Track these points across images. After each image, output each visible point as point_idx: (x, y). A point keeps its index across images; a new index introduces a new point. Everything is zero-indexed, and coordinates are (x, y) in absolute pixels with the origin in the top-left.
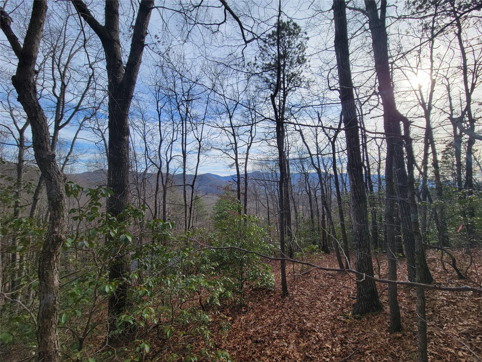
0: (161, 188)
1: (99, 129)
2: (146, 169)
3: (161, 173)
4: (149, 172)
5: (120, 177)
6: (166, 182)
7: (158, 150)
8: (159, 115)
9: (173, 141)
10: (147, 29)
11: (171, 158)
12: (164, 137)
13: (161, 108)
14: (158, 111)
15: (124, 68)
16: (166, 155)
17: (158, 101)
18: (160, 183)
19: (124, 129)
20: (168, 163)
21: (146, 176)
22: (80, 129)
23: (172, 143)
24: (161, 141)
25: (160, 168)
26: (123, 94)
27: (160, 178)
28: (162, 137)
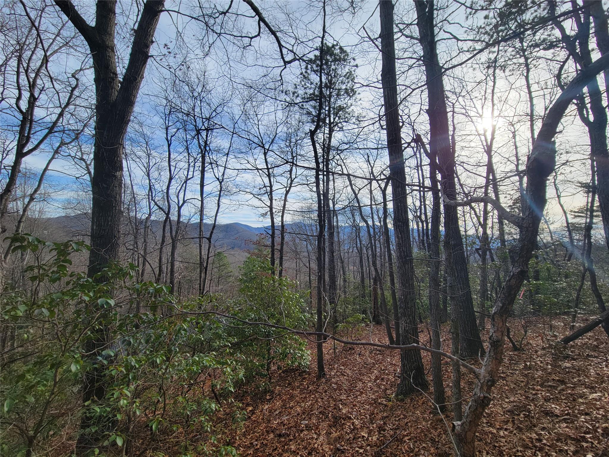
0: (169, 240)
1: (82, 159)
2: (150, 215)
3: (170, 220)
4: (153, 218)
5: (107, 225)
6: (177, 232)
7: (165, 191)
8: (169, 146)
9: (187, 179)
10: (152, 36)
11: (184, 202)
12: (175, 173)
13: (172, 137)
14: (167, 139)
15: (120, 82)
16: (178, 197)
17: (168, 127)
18: (168, 234)
19: (116, 163)
20: (180, 208)
21: (149, 223)
22: (53, 158)
23: (186, 182)
24: (171, 179)
25: (168, 214)
26: (116, 116)
27: (168, 228)
28: (172, 173)
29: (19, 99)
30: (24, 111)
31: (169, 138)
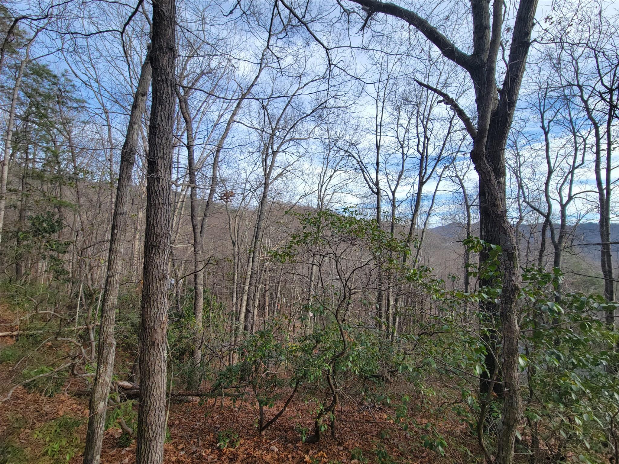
0: (550, 248)
1: (457, 176)
2: (521, 218)
3: (551, 224)
4: (524, 223)
6: (561, 238)
7: (543, 188)
8: (546, 134)
9: (574, 168)
10: (533, 18)
11: (570, 198)
12: (557, 165)
13: (549, 122)
14: (543, 127)
15: (499, 91)
16: (560, 193)
17: (544, 112)
18: (548, 241)
19: (499, 169)
20: (563, 207)
21: (520, 229)
22: (440, 180)
23: (572, 172)
24: (550, 172)
25: (547, 216)
26: (498, 124)
27: (548, 233)
28: (552, 166)
29: (418, 145)
30: (422, 152)
31: (546, 125)
